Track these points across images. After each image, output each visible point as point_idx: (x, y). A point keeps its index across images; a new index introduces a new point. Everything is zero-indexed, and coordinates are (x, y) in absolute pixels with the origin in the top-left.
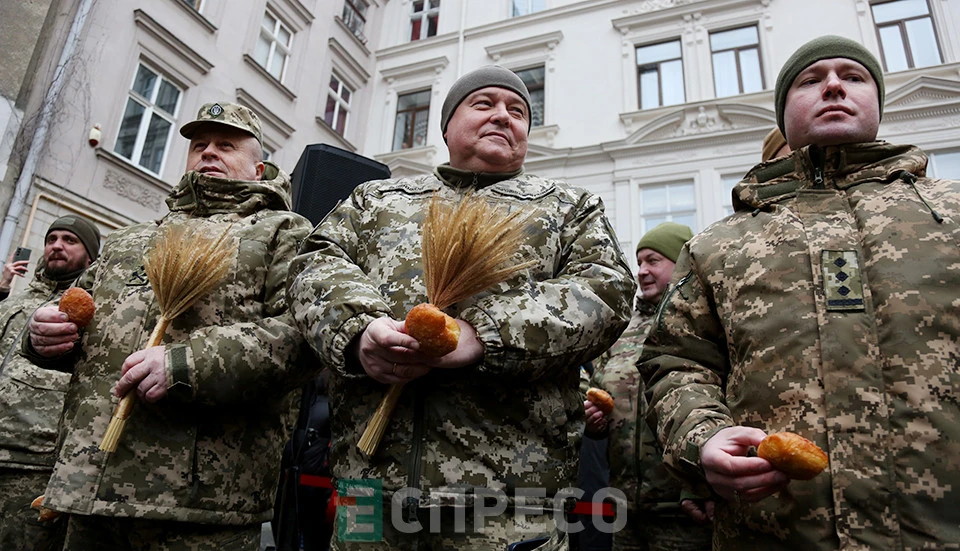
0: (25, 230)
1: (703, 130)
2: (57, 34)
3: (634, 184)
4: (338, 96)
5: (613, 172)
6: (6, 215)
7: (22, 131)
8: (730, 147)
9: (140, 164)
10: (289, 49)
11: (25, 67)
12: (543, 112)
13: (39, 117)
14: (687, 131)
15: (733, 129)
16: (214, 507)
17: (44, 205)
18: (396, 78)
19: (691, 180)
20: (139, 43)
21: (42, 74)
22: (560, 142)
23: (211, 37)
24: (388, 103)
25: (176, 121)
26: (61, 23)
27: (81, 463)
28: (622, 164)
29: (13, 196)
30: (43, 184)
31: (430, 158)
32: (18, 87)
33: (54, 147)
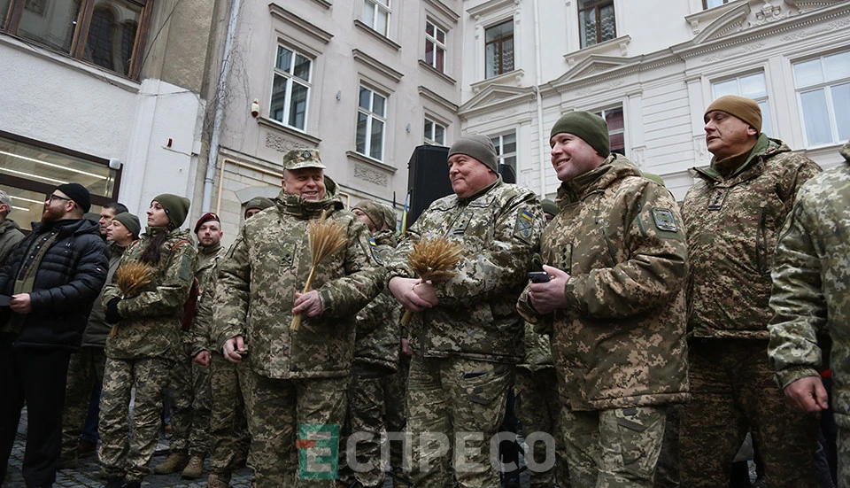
0: (218, 187)
1: (769, 20)
2: (220, 37)
3: (705, 80)
4: (434, 39)
5: (684, 72)
6: (205, 178)
7: (207, 114)
8: (798, 32)
9: (289, 124)
10: (389, 8)
11: (202, 67)
12: (614, 25)
13: (216, 102)
14: (753, 23)
15: (800, 14)
16: (338, 369)
17: (229, 167)
18: (481, 14)
19: (762, 69)
20: (276, 30)
21: (214, 69)
22: (632, 51)
23: (328, 12)
24: (477, 37)
25: (311, 86)
26: (221, 27)
27: (280, 356)
28: (691, 64)
29: (208, 164)
30: (225, 151)
31: (519, 80)
32: (200, 82)
33: (229, 122)
